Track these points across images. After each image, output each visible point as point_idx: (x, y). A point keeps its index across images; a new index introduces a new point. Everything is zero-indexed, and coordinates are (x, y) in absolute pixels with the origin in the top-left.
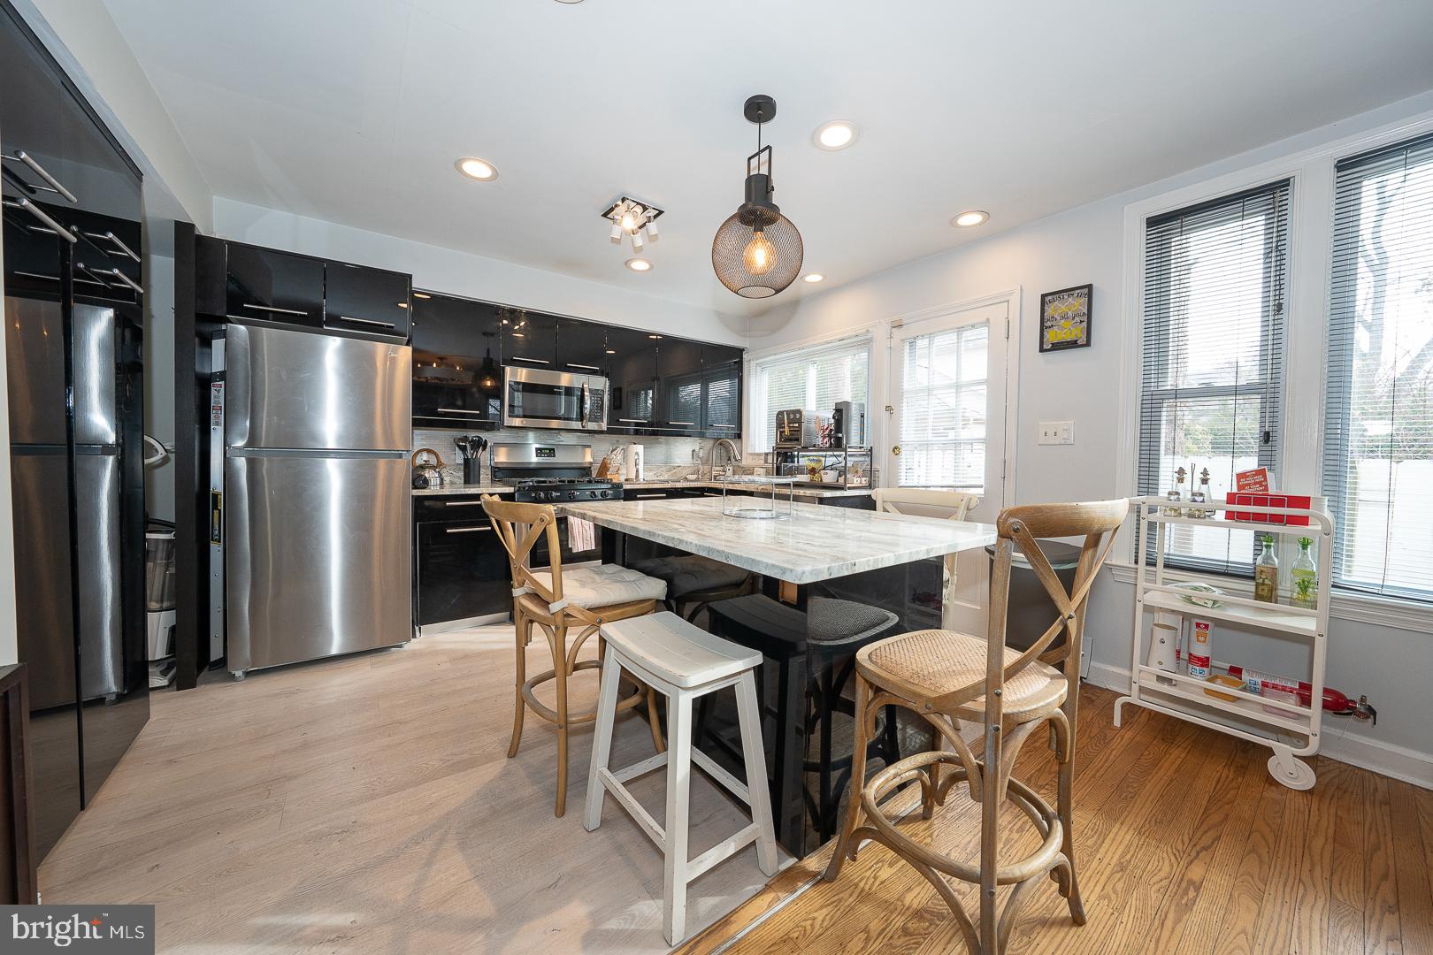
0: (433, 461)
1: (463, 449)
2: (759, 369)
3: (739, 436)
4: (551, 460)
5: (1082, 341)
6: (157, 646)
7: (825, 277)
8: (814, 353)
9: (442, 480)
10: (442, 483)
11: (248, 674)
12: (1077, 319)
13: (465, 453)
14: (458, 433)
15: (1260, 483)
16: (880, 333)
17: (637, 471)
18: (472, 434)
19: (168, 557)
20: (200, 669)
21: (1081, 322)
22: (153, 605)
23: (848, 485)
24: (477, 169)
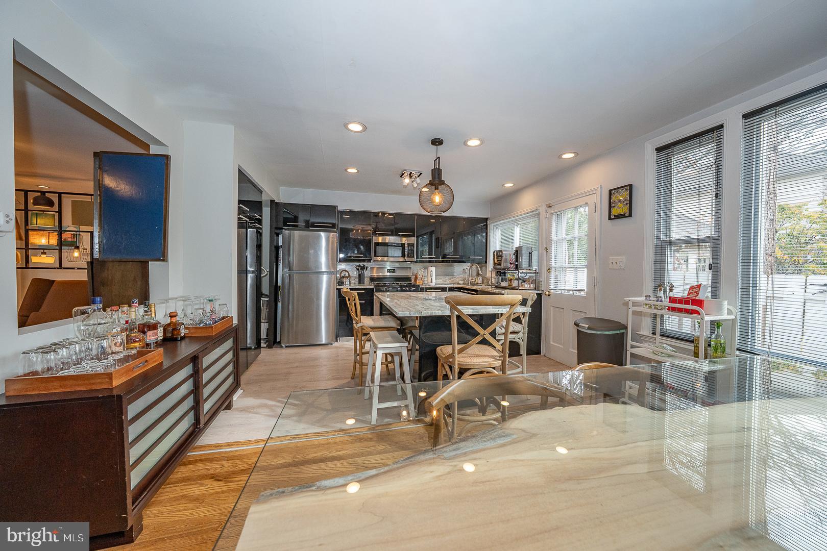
0: (347, 275)
1: (358, 270)
2: (495, 228)
3: (486, 262)
4: (394, 274)
5: (627, 214)
6: (263, 335)
7: (514, 184)
8: (516, 220)
9: (350, 282)
10: (350, 284)
11: (286, 347)
12: (625, 202)
13: (359, 272)
14: (358, 264)
15: (696, 292)
16: (543, 210)
17: (432, 279)
18: (361, 264)
19: (267, 306)
20: (274, 344)
21: (627, 204)
22: (263, 321)
23: (519, 288)
24: (352, 170)
